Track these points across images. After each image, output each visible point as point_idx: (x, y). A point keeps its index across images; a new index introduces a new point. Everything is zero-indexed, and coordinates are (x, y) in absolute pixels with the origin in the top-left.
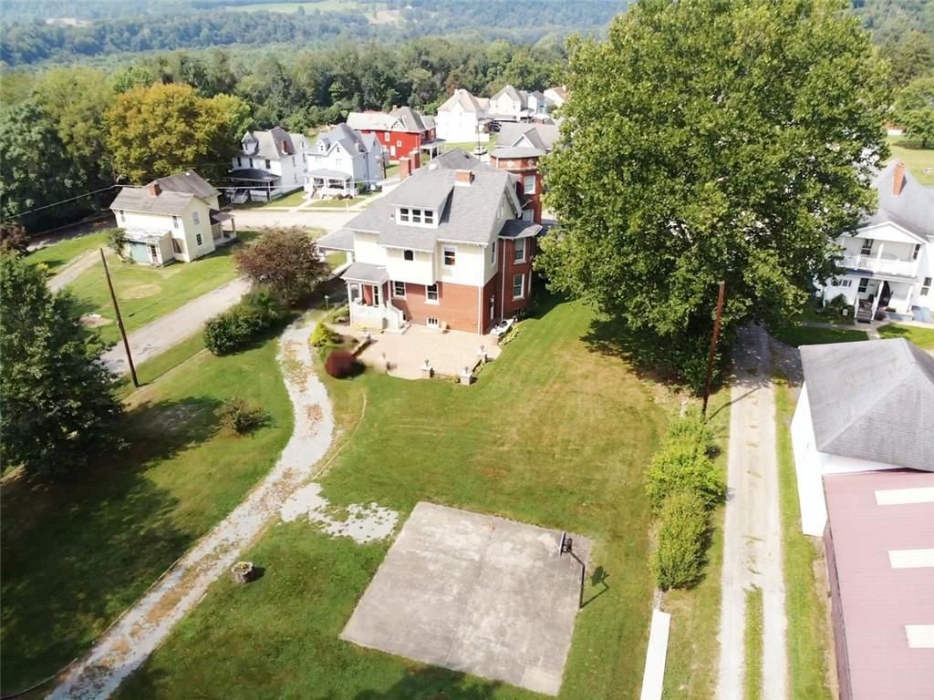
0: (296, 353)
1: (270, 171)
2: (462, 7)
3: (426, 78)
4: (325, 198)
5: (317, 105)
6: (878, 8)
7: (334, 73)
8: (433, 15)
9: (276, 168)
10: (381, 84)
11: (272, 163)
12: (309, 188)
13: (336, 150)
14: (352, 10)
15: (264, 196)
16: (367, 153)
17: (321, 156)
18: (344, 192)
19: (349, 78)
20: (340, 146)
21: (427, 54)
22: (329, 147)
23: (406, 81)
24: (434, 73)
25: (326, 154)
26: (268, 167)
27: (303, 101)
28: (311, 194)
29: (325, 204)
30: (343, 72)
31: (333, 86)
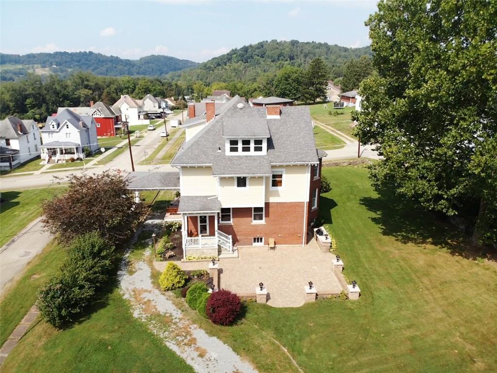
0: (153, 303)
1: (9, 147)
2: (86, 66)
3: (89, 94)
4: (60, 162)
5: (18, 113)
6: (301, 60)
7: (27, 93)
8: (70, 70)
9: (15, 145)
10: (60, 98)
11: (11, 141)
12: (45, 156)
13: (66, 126)
14: (20, 69)
15: (7, 166)
16: (88, 129)
17: (53, 132)
18: (75, 156)
19: (38, 95)
20: (69, 123)
21: (88, 80)
22: (58, 125)
23: (76, 96)
24: (94, 91)
25: (58, 130)
26: (8, 144)
27: (8, 111)
28: (47, 160)
29: (62, 166)
30: (34, 92)
31: (28, 100)
